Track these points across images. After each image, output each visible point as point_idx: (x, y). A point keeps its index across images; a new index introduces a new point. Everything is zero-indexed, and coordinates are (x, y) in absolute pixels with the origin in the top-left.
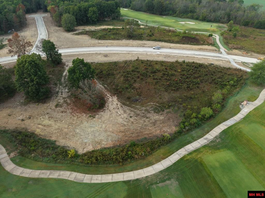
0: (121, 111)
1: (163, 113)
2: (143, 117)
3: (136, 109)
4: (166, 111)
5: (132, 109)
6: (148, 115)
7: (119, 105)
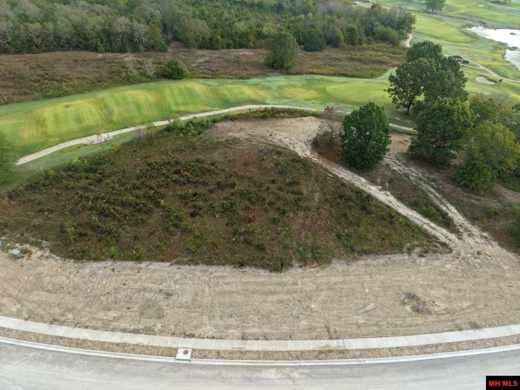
0: (286, 141)
1: (227, 138)
2: (254, 136)
3: (265, 143)
4: (223, 140)
5: (271, 143)
6: (248, 137)
7: (292, 147)
